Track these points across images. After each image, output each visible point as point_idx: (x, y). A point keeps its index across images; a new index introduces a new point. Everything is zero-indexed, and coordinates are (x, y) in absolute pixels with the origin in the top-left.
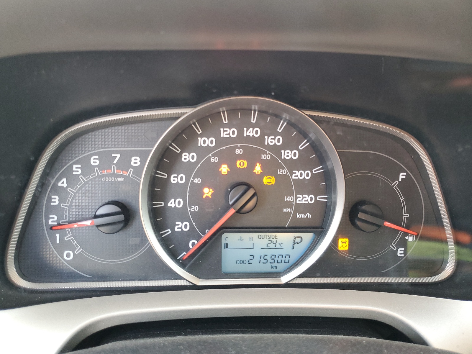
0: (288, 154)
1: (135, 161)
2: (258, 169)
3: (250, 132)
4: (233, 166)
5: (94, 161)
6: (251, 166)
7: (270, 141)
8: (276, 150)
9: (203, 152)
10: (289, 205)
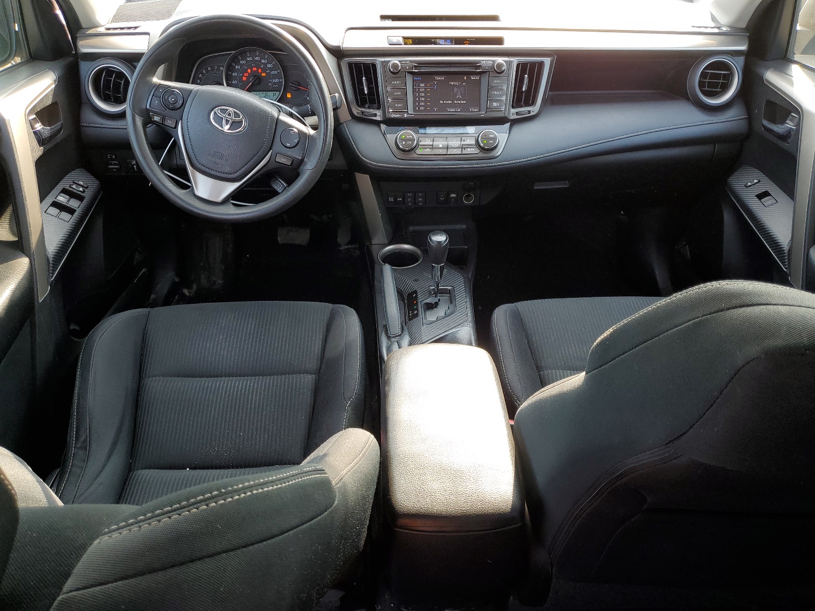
0: (269, 66)
1: (221, 68)
2: (260, 70)
3: (257, 58)
4: (251, 70)
5: (209, 69)
6: (258, 70)
7: (263, 61)
8: (265, 64)
9: (242, 65)
10: (270, 82)
